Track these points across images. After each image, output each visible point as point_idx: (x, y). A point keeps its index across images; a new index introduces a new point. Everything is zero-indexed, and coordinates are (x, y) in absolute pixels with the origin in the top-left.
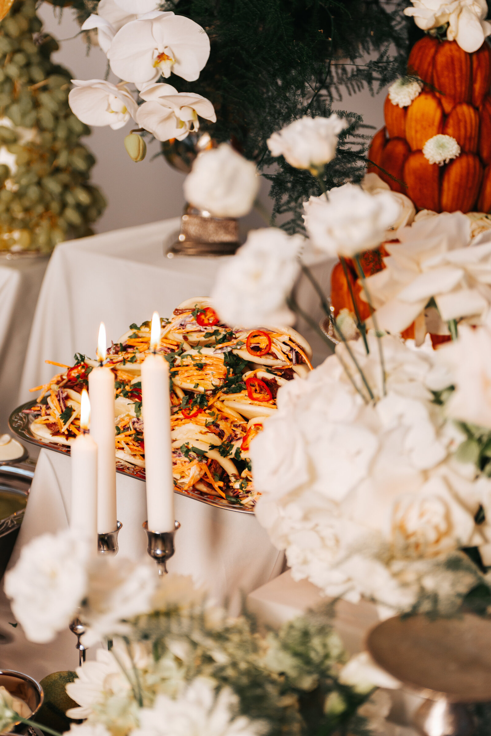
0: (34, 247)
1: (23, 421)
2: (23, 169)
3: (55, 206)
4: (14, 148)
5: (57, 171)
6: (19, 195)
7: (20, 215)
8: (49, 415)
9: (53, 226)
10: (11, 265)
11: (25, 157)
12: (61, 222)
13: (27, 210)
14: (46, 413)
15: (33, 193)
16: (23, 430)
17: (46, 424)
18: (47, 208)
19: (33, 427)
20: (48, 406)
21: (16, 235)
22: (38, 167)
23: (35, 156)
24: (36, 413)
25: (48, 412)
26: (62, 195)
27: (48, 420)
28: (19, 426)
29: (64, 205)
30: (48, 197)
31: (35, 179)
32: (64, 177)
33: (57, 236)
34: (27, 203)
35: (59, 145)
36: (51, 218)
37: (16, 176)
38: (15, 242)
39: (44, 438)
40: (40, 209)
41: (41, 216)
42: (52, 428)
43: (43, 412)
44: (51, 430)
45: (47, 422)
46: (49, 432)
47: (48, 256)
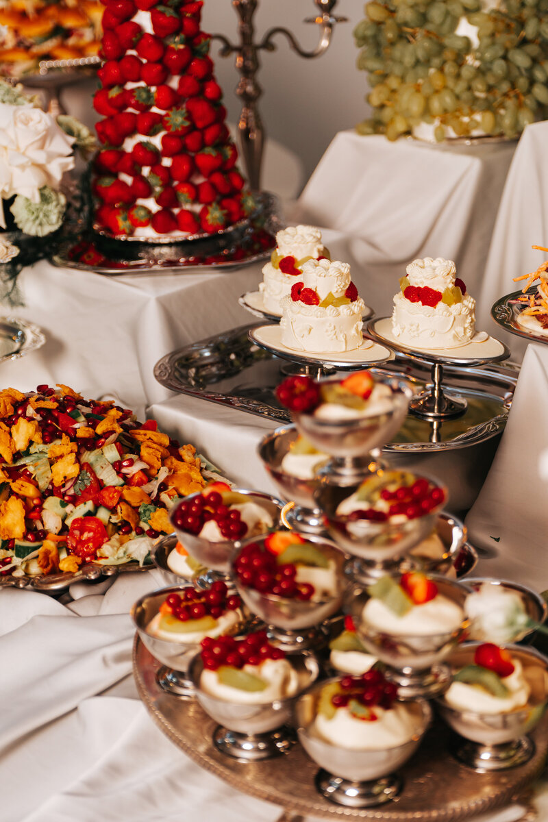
0: (498, 131)
1: (508, 314)
2: (487, 41)
3: (522, 82)
4: (477, 18)
5: (524, 42)
6: (481, 72)
7: (482, 95)
8: (540, 305)
9: (520, 105)
10: (470, 152)
11: (490, 26)
12: (528, 101)
13: (490, 89)
14: (535, 303)
15: (499, 67)
16: (508, 322)
17: (536, 316)
18: (513, 86)
19: (520, 319)
20: (538, 295)
21: (478, 117)
22: (502, 38)
23: (501, 26)
24: (523, 303)
25: (538, 302)
26: (530, 70)
27: (538, 310)
28: (504, 319)
29: (532, 82)
30: (515, 72)
31: (501, 53)
32: (533, 49)
33: (525, 117)
34: (491, 80)
35: (526, 12)
36: (517, 96)
37: (478, 50)
38: (477, 125)
39: (534, 331)
40: (505, 87)
41: (506, 95)
42: (544, 320)
43: (532, 303)
44: (542, 322)
45: (537, 313)
46: (540, 324)
47: (516, 141)
